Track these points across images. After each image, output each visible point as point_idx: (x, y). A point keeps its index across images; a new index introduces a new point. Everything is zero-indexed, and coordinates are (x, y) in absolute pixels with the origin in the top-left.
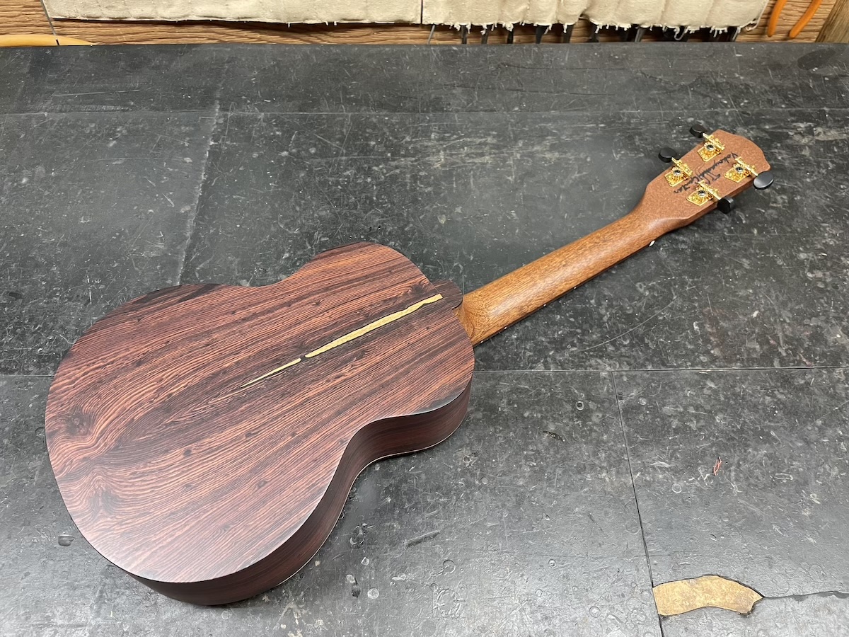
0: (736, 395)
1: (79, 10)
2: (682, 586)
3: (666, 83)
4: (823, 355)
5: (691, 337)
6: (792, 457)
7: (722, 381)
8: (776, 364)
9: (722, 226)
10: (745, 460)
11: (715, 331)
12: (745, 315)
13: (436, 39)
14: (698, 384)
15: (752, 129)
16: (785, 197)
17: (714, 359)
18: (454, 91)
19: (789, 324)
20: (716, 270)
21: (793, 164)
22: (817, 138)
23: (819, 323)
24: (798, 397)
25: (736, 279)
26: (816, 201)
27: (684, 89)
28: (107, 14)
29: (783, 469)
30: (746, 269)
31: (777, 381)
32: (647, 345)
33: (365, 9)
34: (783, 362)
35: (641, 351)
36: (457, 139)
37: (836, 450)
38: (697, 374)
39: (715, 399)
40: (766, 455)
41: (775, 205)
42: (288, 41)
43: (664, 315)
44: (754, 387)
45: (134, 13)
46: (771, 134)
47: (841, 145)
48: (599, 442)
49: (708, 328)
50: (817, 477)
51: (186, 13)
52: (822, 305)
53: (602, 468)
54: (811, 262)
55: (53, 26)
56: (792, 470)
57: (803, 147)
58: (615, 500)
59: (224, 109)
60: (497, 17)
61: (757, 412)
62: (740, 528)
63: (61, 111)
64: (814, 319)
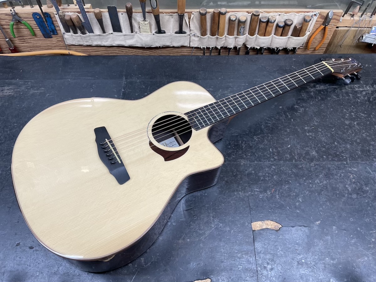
0: (281, 170)
1: (76, 42)
2: (260, 223)
3: (269, 69)
4: (308, 159)
5: (269, 153)
6: (295, 188)
7: (277, 166)
8: (294, 161)
9: (282, 118)
10: (281, 189)
11: (276, 151)
12: (286, 146)
14: (270, 167)
16: (303, 109)
17: (275, 160)
19: (299, 149)
20: (279, 132)
22: (316, 89)
23: (309, 149)
24: (299, 171)
25: (285, 135)
26: (313, 110)
27: (275, 72)
28: (85, 44)
29: (292, 191)
30: (288, 132)
31: (293, 166)
32: (256, 155)
33: (171, 42)
34: (296, 161)
35: (254, 157)
37: (308, 186)
38: (270, 164)
39: (275, 171)
40: (287, 188)
41: (299, 111)
42: (145, 51)
43: (261, 146)
44: (286, 168)
45: (95, 43)
46: (302, 87)
47: (324, 91)
48: (239, 184)
49: (274, 150)
50: (302, 194)
51: (112, 44)
52: (310, 143)
53: (240, 191)
54: (309, 130)
55: (67, 47)
56: (295, 192)
57: (311, 92)
58: (243, 200)
59: (126, 79)
60: (215, 45)
61: (286, 175)
62: (278, 208)
63: (74, 79)
64: (307, 148)
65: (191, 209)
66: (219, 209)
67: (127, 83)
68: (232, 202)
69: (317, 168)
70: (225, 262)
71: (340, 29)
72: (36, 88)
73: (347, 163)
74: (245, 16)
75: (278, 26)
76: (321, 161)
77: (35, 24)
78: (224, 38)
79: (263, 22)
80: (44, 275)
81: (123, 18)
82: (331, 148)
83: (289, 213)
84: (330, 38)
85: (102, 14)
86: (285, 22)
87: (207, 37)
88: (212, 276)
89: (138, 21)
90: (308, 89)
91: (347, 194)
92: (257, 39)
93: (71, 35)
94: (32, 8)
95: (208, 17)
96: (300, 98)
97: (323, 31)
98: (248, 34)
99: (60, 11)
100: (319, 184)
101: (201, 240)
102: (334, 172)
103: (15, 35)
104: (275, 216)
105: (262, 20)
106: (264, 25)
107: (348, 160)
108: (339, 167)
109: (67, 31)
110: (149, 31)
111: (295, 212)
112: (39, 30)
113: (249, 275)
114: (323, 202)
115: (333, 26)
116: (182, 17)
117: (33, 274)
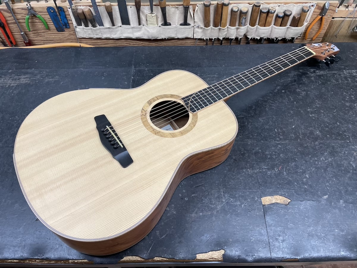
0: (287, 149)
1: (87, 35)
2: (269, 198)
3: (270, 57)
4: (313, 138)
5: (274, 133)
6: (302, 165)
7: (283, 145)
8: (299, 140)
9: (285, 101)
10: (288, 166)
11: (281, 131)
12: (291, 127)
13: (198, 43)
14: (276, 146)
15: (296, 71)
16: (305, 92)
17: (281, 139)
18: (204, 61)
19: (303, 129)
20: (283, 114)
21: (308, 82)
22: (316, 74)
23: (312, 129)
24: (304, 149)
25: (289, 117)
26: (314, 93)
28: (95, 36)
29: (299, 168)
30: (292, 114)
31: (299, 145)
32: (262, 135)
33: (176, 34)
34: (301, 140)
35: (260, 137)
36: (206, 76)
37: (314, 163)
38: (276, 143)
39: (281, 150)
40: (294, 165)
41: (301, 95)
42: (151, 44)
43: (268, 127)
44: (292, 147)
45: (104, 36)
46: (302, 73)
47: (324, 76)
48: (247, 162)
49: (279, 130)
50: (308, 171)
51: (120, 36)
52: (314, 124)
54: (311, 111)
55: (78, 40)
56: (301, 169)
57: (312, 77)
58: (251, 176)
59: (135, 67)
60: (217, 36)
61: (292, 153)
62: (286, 183)
63: (87, 68)
64: (311, 128)
65: (202, 185)
66: (230, 185)
67: (136, 71)
68: (241, 179)
69: (321, 146)
70: (238, 234)
71: (335, 19)
72: (50, 77)
73: (350, 141)
74: (246, 7)
75: (277, 16)
76: (325, 140)
77: (49, 18)
78: (227, 29)
79: (264, 13)
80: (64, 248)
81: (131, 11)
82: (333, 128)
83: (296, 188)
84: (326, 28)
85: (112, 7)
86: (284, 13)
87: (210, 28)
88: (226, 247)
89: (146, 14)
90: (308, 74)
91: (352, 170)
92: (258, 30)
93: (82, 28)
94: (47, 3)
95: (212, 9)
96: (302, 83)
97: (320, 21)
98: (249, 25)
99: (73, 5)
100: (324, 161)
101: (213, 213)
102: (339, 150)
103: (30, 29)
104: (284, 192)
105: (263, 11)
106: (265, 15)
107: (351, 139)
108: (342, 146)
109: (79, 24)
110: (156, 23)
111: (303, 188)
112: (52, 23)
113: (261, 246)
114: (329, 178)
115: (329, 17)
116: (187, 9)
117: (53, 246)
